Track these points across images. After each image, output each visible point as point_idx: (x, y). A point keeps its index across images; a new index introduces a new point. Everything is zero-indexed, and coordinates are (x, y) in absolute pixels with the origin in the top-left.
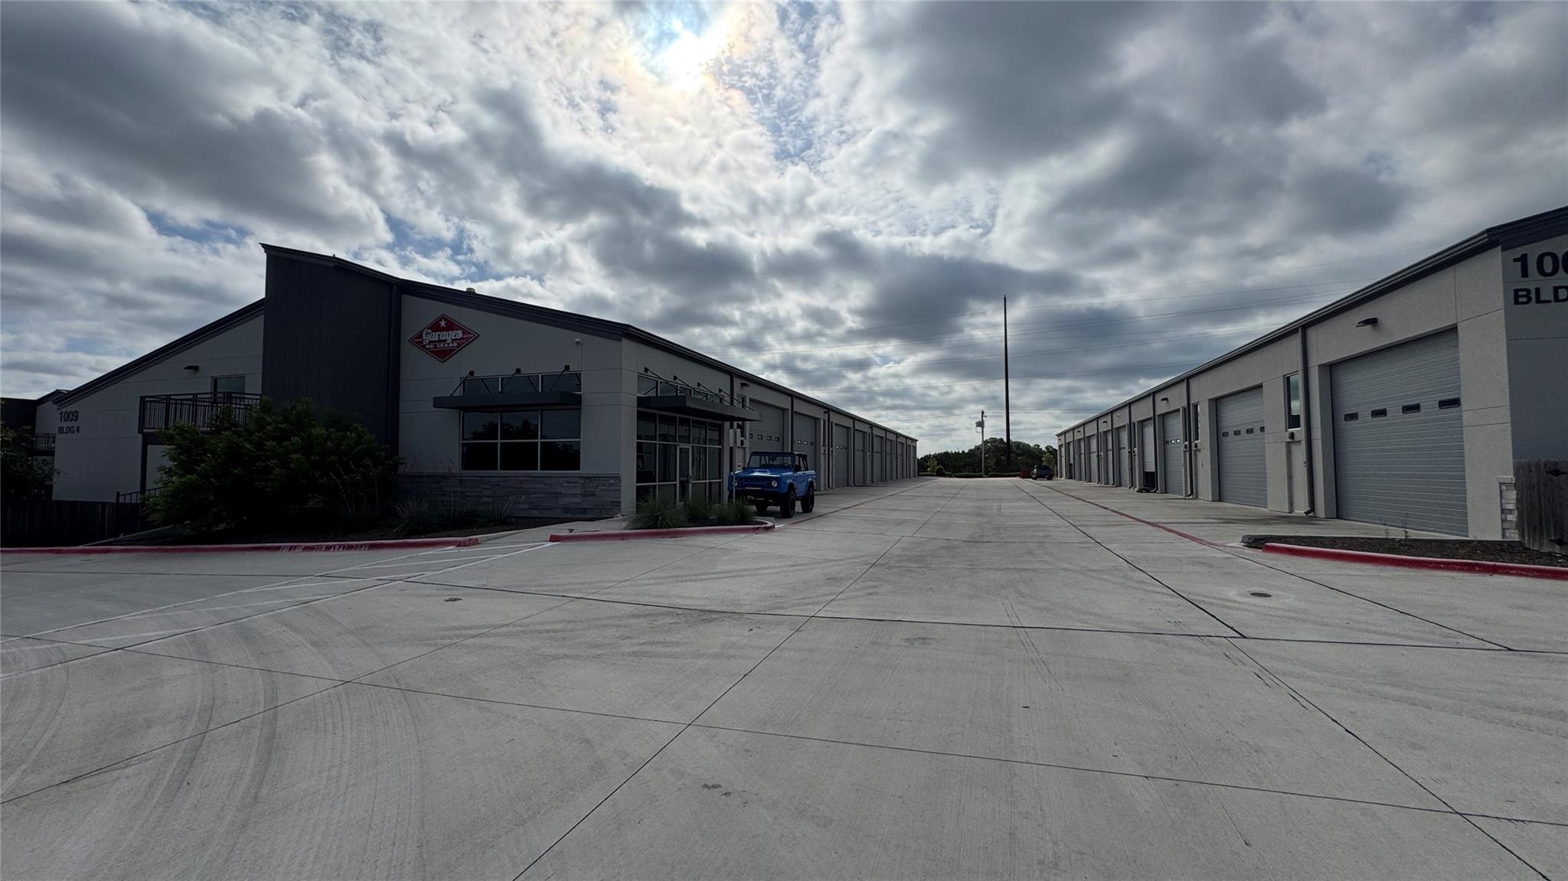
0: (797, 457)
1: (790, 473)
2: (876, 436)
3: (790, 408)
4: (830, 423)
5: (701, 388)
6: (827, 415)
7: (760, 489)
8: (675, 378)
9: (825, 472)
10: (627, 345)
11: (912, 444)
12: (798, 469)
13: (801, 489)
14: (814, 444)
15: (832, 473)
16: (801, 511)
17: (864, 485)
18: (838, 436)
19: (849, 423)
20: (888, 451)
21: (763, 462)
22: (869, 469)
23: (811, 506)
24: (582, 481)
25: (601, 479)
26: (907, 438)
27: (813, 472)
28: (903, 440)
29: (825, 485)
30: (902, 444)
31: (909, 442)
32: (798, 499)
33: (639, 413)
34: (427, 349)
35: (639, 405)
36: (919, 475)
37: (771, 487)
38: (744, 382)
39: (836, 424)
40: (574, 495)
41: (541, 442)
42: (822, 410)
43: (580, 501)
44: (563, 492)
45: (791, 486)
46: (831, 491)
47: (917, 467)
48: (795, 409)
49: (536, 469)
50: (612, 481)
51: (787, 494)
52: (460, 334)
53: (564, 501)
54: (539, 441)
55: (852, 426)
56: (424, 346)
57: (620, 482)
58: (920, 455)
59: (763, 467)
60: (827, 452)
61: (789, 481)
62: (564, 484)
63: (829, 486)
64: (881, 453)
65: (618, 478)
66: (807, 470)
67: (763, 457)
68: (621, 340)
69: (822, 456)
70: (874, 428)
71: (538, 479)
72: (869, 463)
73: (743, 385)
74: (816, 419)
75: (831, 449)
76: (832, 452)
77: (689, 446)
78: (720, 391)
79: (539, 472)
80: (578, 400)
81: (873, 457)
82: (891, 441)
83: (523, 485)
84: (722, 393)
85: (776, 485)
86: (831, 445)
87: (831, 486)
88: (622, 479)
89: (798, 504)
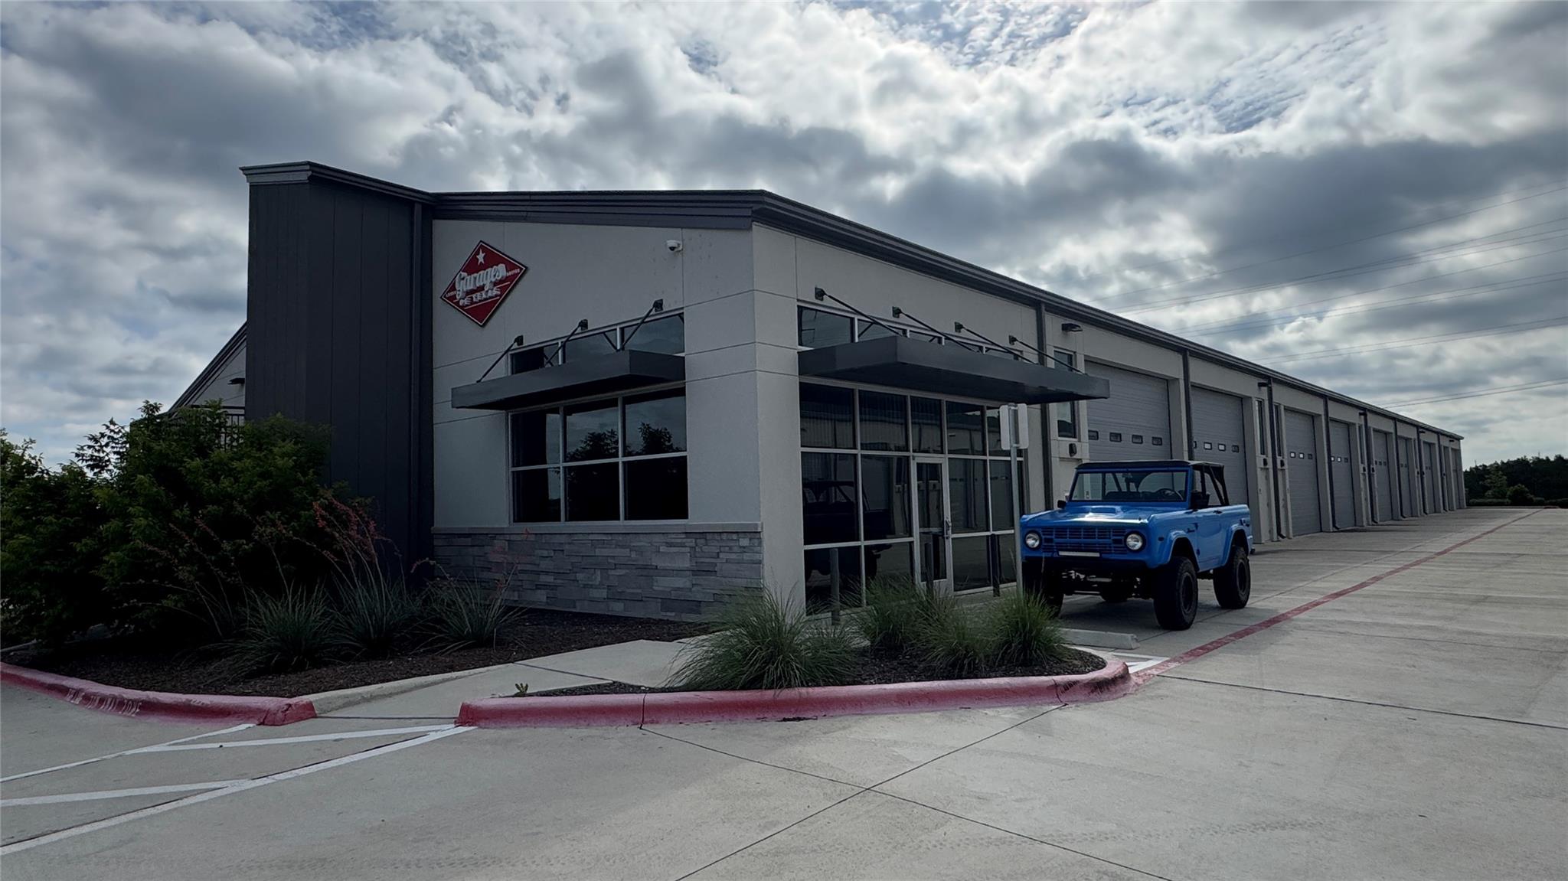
0: (1198, 473)
1: (1180, 513)
2: (1375, 431)
3: (1181, 376)
4: (1274, 408)
5: (964, 333)
6: (1265, 389)
7: (1097, 555)
8: (897, 312)
9: (1269, 505)
10: (763, 239)
11: (1453, 445)
12: (1199, 501)
13: (1211, 550)
14: (1242, 448)
15: (1285, 506)
16: (1215, 602)
17: (1357, 528)
18: (1292, 431)
19: (1316, 406)
20: (1403, 461)
21: (1111, 487)
22: (1364, 495)
23: (1242, 594)
24: (690, 542)
25: (724, 536)
26: (1439, 433)
27: (1243, 508)
28: (1432, 438)
29: (1271, 532)
30: (1430, 445)
31: (1445, 442)
32: (1205, 575)
33: (803, 387)
34: (462, 307)
35: (803, 371)
36: (1469, 505)
37: (1128, 550)
38: (1068, 321)
39: (1287, 409)
40: (679, 572)
41: (624, 463)
42: (1255, 381)
43: (688, 585)
44: (660, 565)
45: (1183, 546)
46: (1283, 544)
47: (1464, 490)
48: (1192, 379)
49: (618, 519)
50: (744, 542)
51: (1173, 567)
52: (501, 271)
53: (663, 584)
54: (620, 459)
55: (1322, 412)
56: (457, 303)
57: (760, 544)
58: (1466, 467)
59: (1110, 499)
60: (1270, 465)
61: (1174, 535)
62: (662, 549)
63: (1279, 534)
64: (1387, 463)
65: (754, 534)
66: (1225, 503)
67: (1109, 476)
68: (750, 228)
69: (1260, 475)
70: (1369, 415)
71: (620, 538)
72: (1363, 484)
73: (1066, 328)
74: (1242, 400)
75: (1279, 459)
76: (1282, 464)
77: (943, 460)
78: (1013, 340)
79: (622, 524)
80: (677, 367)
81: (1371, 471)
82: (1407, 440)
83: (598, 552)
84: (1017, 346)
85: (1139, 545)
86: (1277, 450)
87: (1283, 533)
88: (765, 536)
89: (1206, 591)
